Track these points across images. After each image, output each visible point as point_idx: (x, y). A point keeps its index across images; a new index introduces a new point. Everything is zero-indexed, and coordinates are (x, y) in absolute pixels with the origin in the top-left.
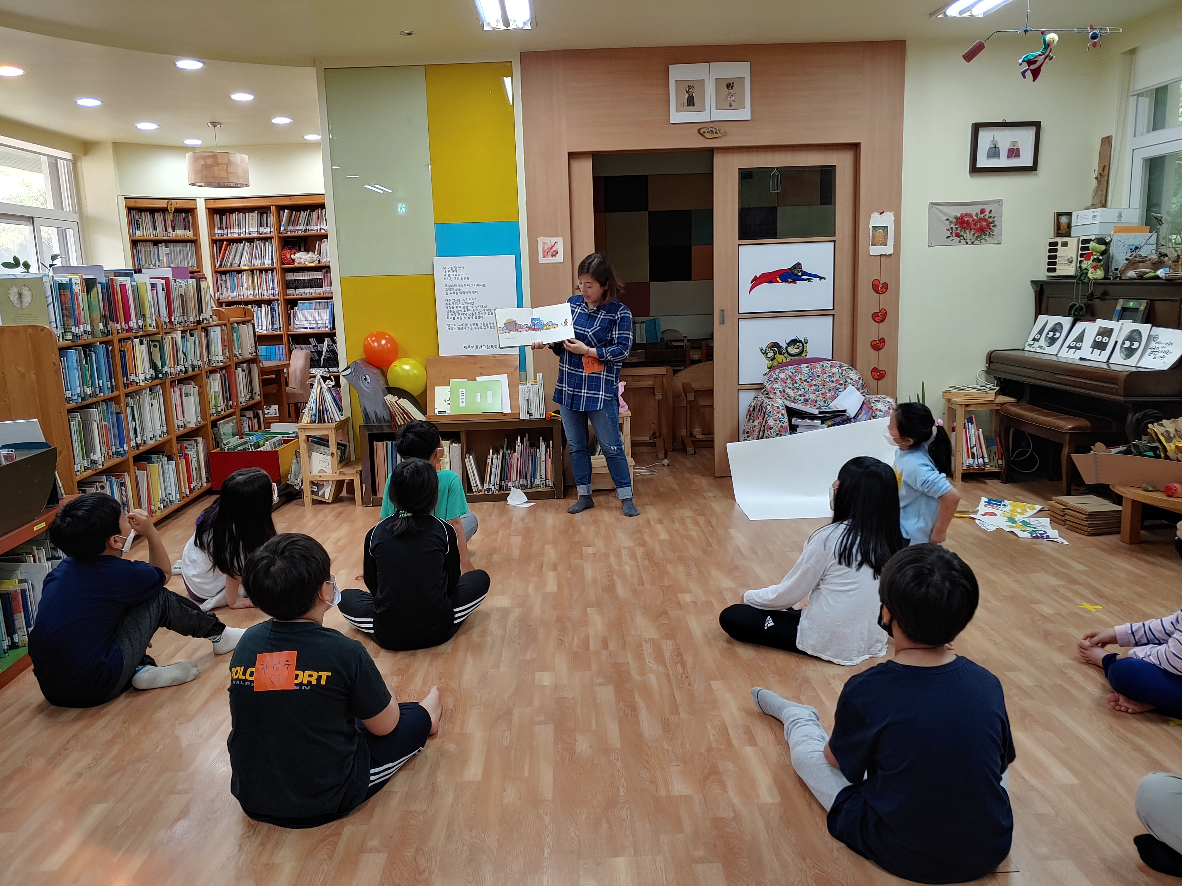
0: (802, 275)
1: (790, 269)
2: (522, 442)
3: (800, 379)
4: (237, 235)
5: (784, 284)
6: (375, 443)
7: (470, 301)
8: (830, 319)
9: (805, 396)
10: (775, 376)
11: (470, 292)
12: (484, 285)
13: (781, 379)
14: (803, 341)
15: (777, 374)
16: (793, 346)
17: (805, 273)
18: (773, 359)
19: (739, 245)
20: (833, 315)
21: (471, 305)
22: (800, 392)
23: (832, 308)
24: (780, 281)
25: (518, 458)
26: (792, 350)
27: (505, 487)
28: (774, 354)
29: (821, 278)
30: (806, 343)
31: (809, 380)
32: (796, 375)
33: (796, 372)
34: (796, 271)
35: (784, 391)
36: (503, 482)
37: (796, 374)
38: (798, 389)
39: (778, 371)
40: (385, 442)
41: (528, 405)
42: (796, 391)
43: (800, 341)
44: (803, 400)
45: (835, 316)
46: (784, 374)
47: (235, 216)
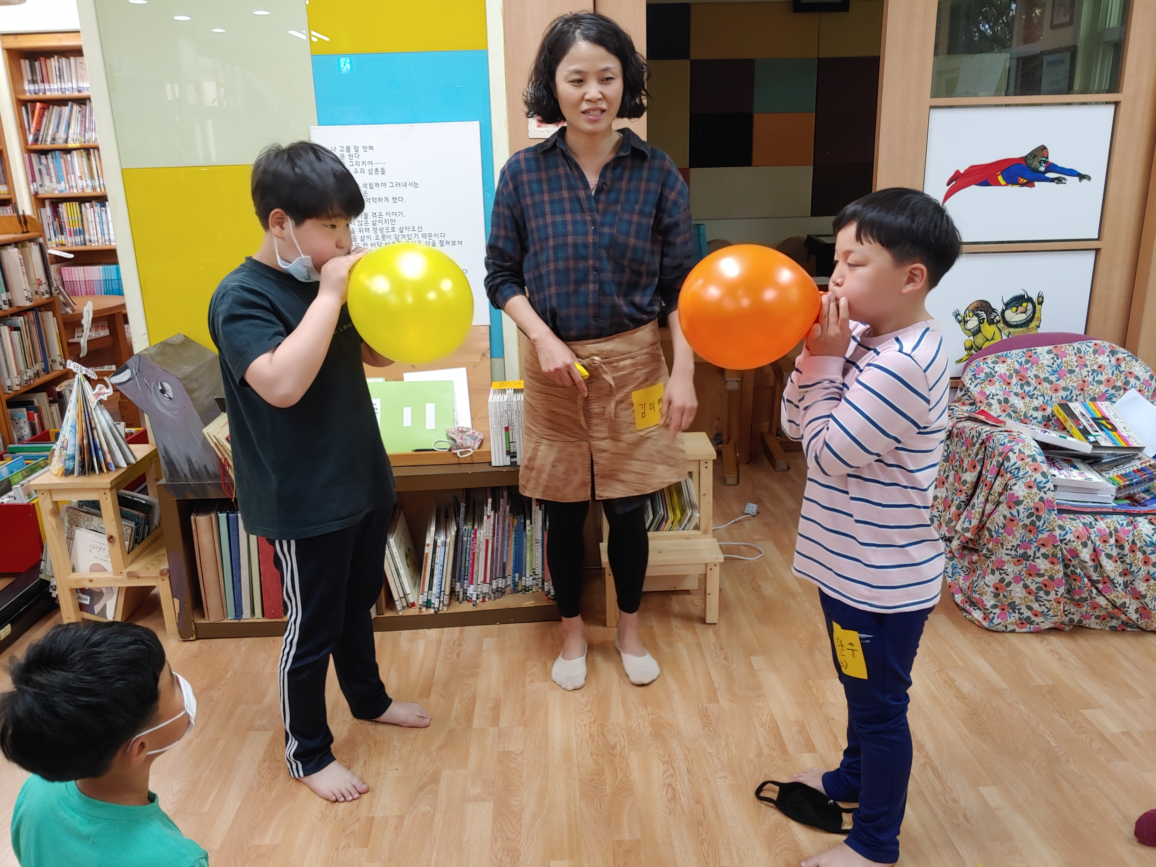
0: (1046, 171)
1: (1025, 159)
2: (495, 508)
3: (1036, 376)
4: (60, 93)
5: (1010, 188)
6: (192, 518)
7: (387, 217)
8: (1091, 257)
9: (1044, 410)
10: (988, 370)
11: (387, 199)
12: (416, 185)
13: (1000, 376)
14: (1035, 299)
15: (991, 366)
16: (1014, 309)
17: (1052, 167)
18: (977, 332)
19: (932, 107)
20: (1097, 251)
21: (390, 226)
22: (1036, 403)
23: (1096, 237)
24: (1003, 182)
25: (487, 541)
26: (1014, 316)
27: (461, 596)
28: (980, 323)
29: (1082, 177)
30: (1041, 303)
31: (1053, 378)
32: (1027, 369)
33: (1027, 362)
34: (1036, 163)
35: (1006, 401)
36: (458, 584)
37: (1029, 365)
38: (1031, 397)
39: (991, 358)
40: (213, 515)
41: (508, 437)
42: (1027, 399)
43: (1030, 300)
44: (1040, 418)
45: (1102, 253)
46: (1005, 365)
47: (53, 62)
